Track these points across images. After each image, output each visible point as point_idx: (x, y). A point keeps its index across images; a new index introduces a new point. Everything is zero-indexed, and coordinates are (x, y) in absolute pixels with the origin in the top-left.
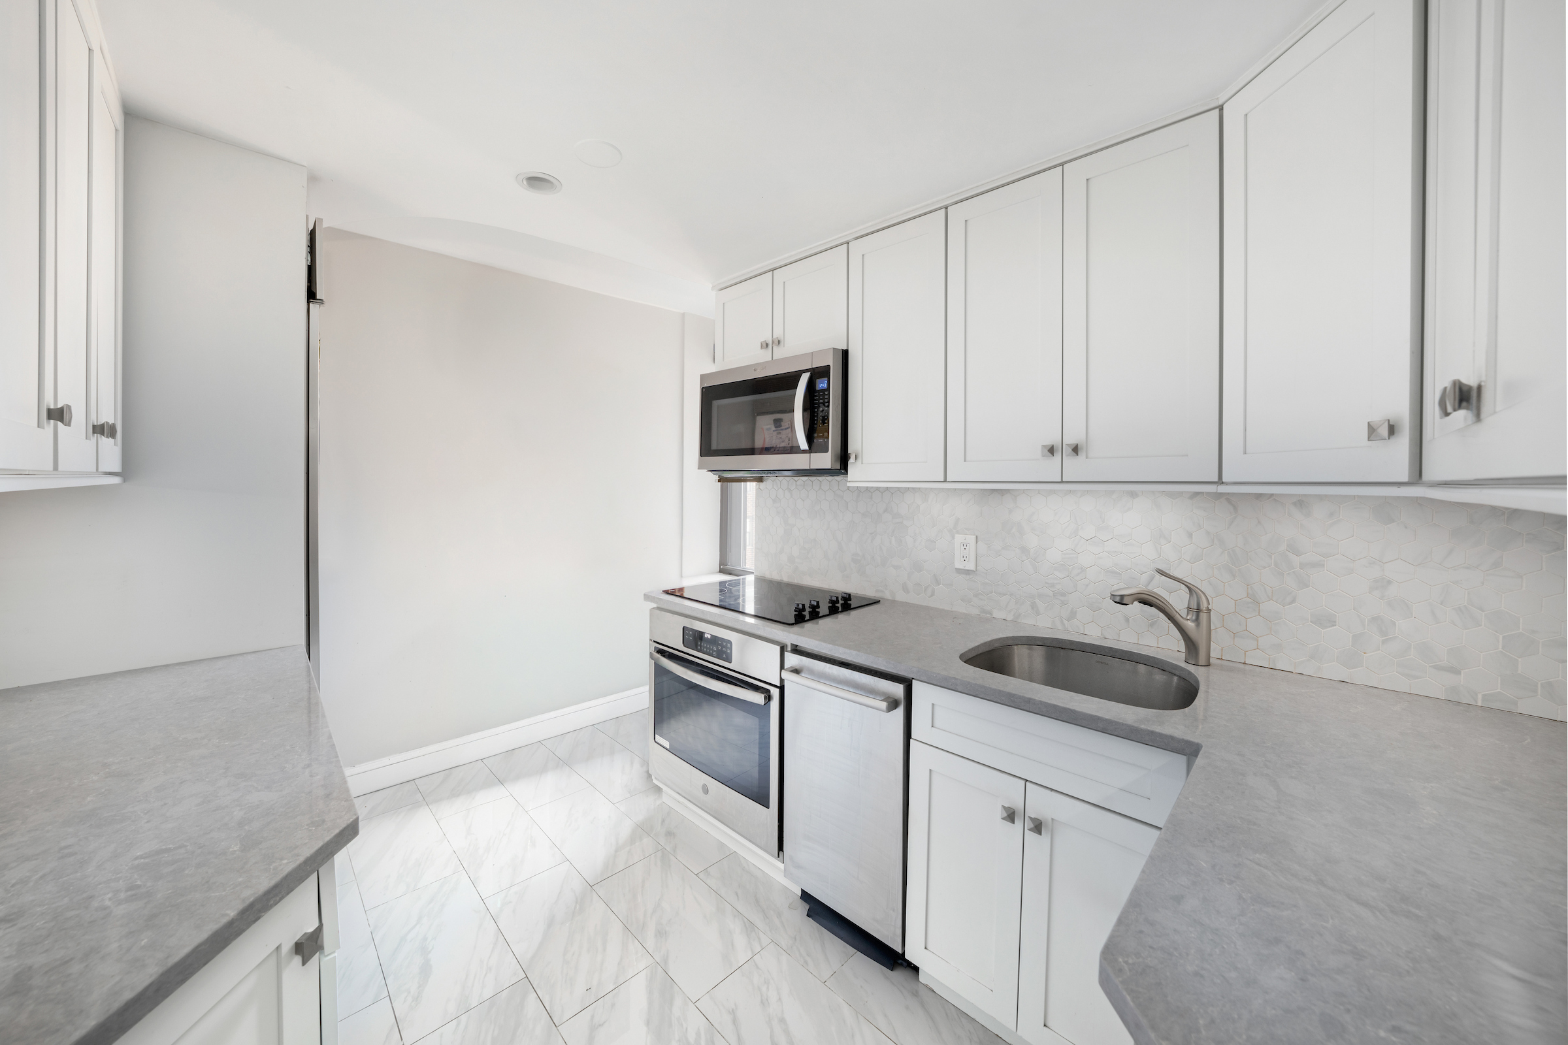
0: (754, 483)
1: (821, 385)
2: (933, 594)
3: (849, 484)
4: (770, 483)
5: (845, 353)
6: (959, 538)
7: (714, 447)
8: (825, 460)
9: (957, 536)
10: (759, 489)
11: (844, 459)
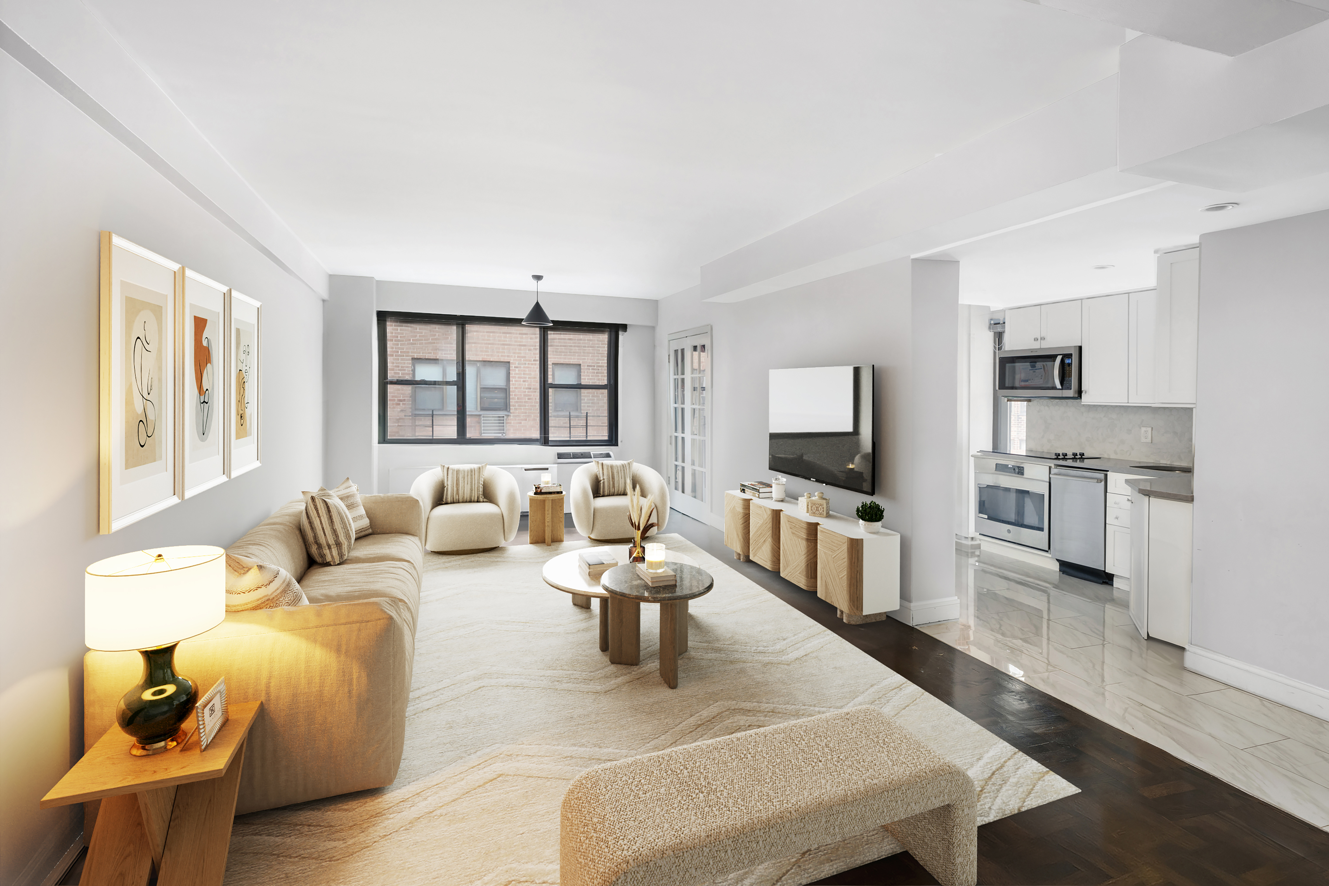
0: (1026, 402)
1: (1067, 361)
2: (1130, 454)
3: (1082, 403)
4: (1035, 403)
5: (1080, 348)
6: (1143, 429)
7: (1007, 385)
8: (1071, 393)
9: (1142, 428)
10: (1027, 406)
11: (1080, 392)
